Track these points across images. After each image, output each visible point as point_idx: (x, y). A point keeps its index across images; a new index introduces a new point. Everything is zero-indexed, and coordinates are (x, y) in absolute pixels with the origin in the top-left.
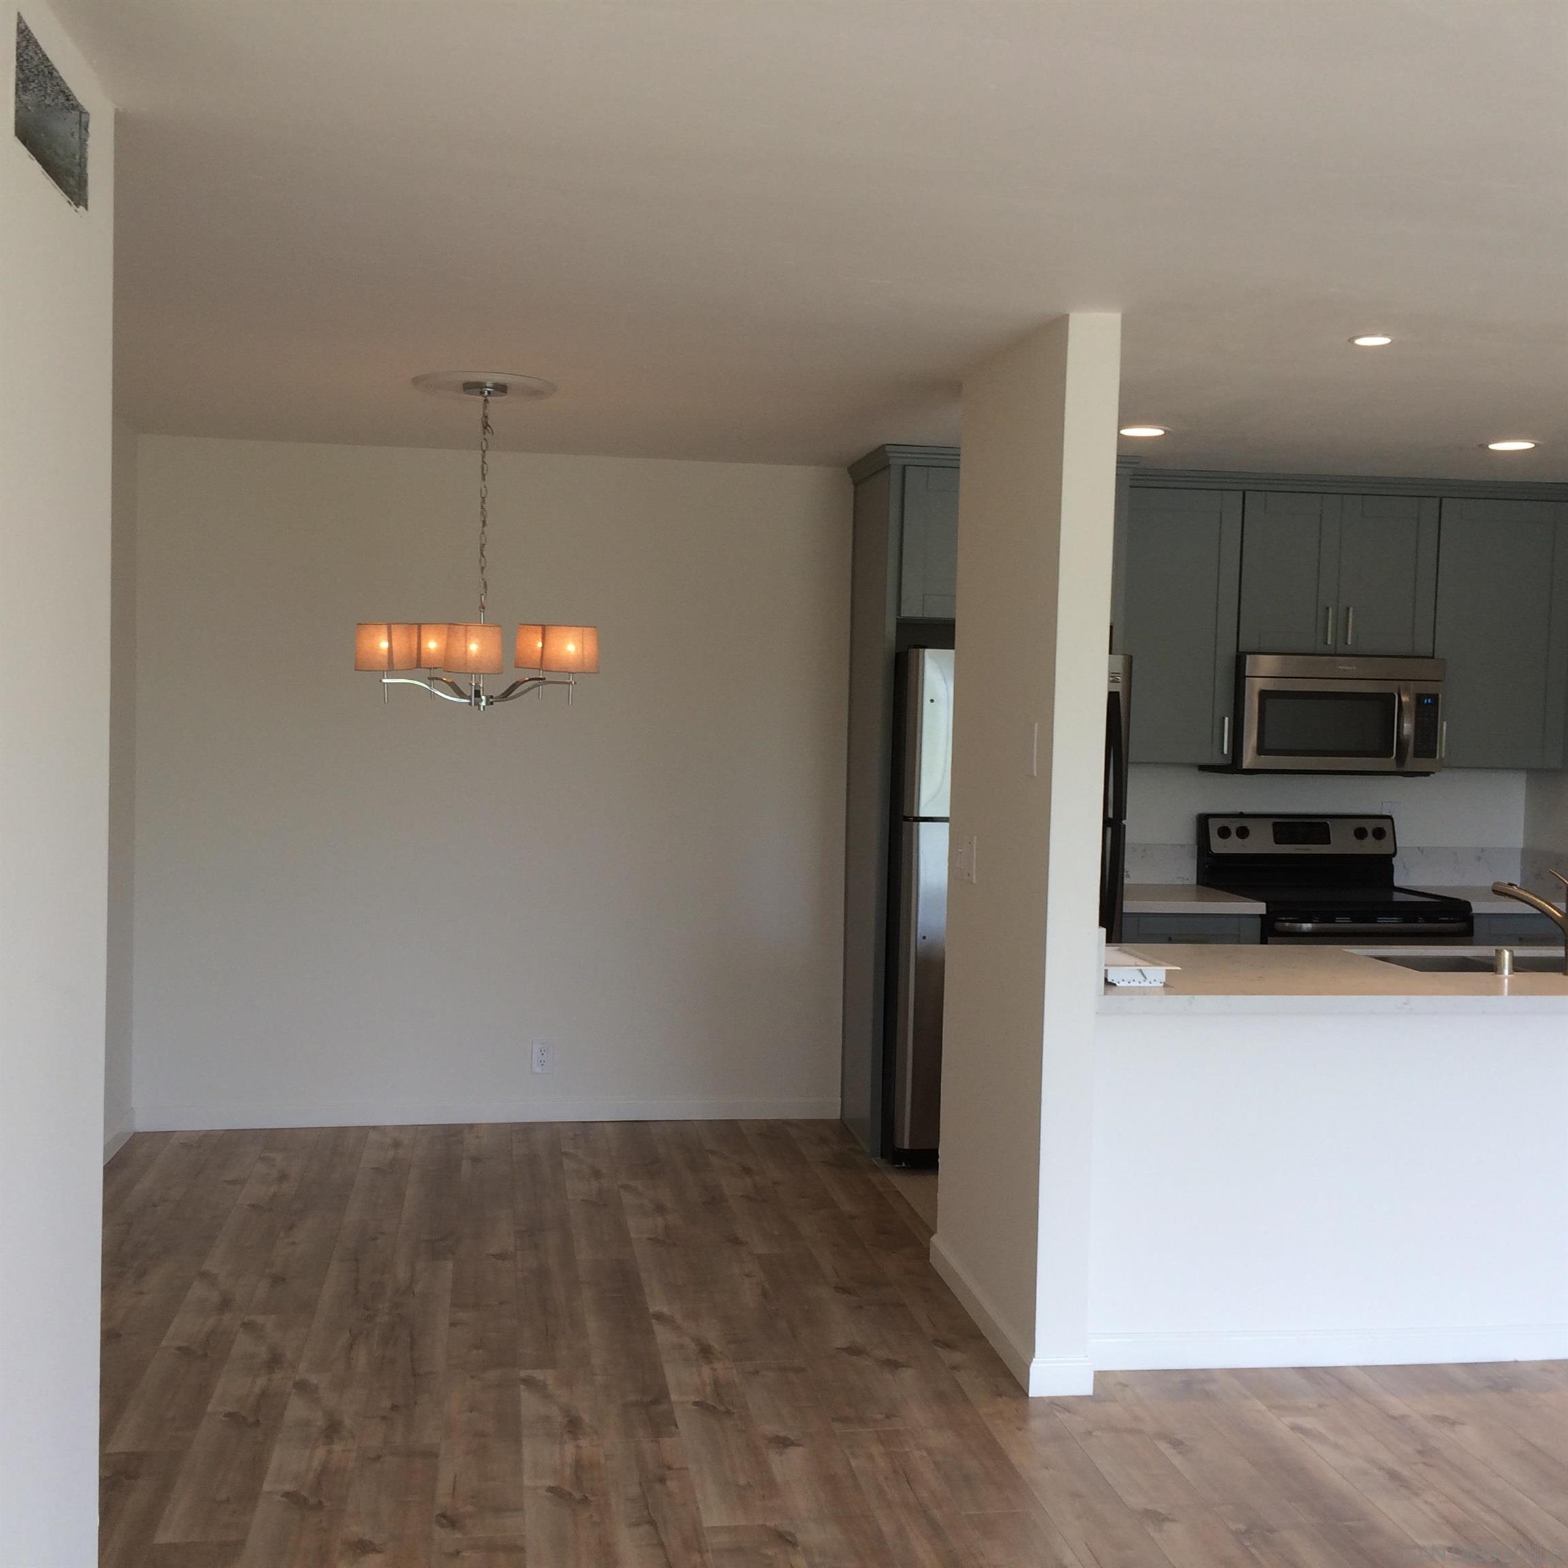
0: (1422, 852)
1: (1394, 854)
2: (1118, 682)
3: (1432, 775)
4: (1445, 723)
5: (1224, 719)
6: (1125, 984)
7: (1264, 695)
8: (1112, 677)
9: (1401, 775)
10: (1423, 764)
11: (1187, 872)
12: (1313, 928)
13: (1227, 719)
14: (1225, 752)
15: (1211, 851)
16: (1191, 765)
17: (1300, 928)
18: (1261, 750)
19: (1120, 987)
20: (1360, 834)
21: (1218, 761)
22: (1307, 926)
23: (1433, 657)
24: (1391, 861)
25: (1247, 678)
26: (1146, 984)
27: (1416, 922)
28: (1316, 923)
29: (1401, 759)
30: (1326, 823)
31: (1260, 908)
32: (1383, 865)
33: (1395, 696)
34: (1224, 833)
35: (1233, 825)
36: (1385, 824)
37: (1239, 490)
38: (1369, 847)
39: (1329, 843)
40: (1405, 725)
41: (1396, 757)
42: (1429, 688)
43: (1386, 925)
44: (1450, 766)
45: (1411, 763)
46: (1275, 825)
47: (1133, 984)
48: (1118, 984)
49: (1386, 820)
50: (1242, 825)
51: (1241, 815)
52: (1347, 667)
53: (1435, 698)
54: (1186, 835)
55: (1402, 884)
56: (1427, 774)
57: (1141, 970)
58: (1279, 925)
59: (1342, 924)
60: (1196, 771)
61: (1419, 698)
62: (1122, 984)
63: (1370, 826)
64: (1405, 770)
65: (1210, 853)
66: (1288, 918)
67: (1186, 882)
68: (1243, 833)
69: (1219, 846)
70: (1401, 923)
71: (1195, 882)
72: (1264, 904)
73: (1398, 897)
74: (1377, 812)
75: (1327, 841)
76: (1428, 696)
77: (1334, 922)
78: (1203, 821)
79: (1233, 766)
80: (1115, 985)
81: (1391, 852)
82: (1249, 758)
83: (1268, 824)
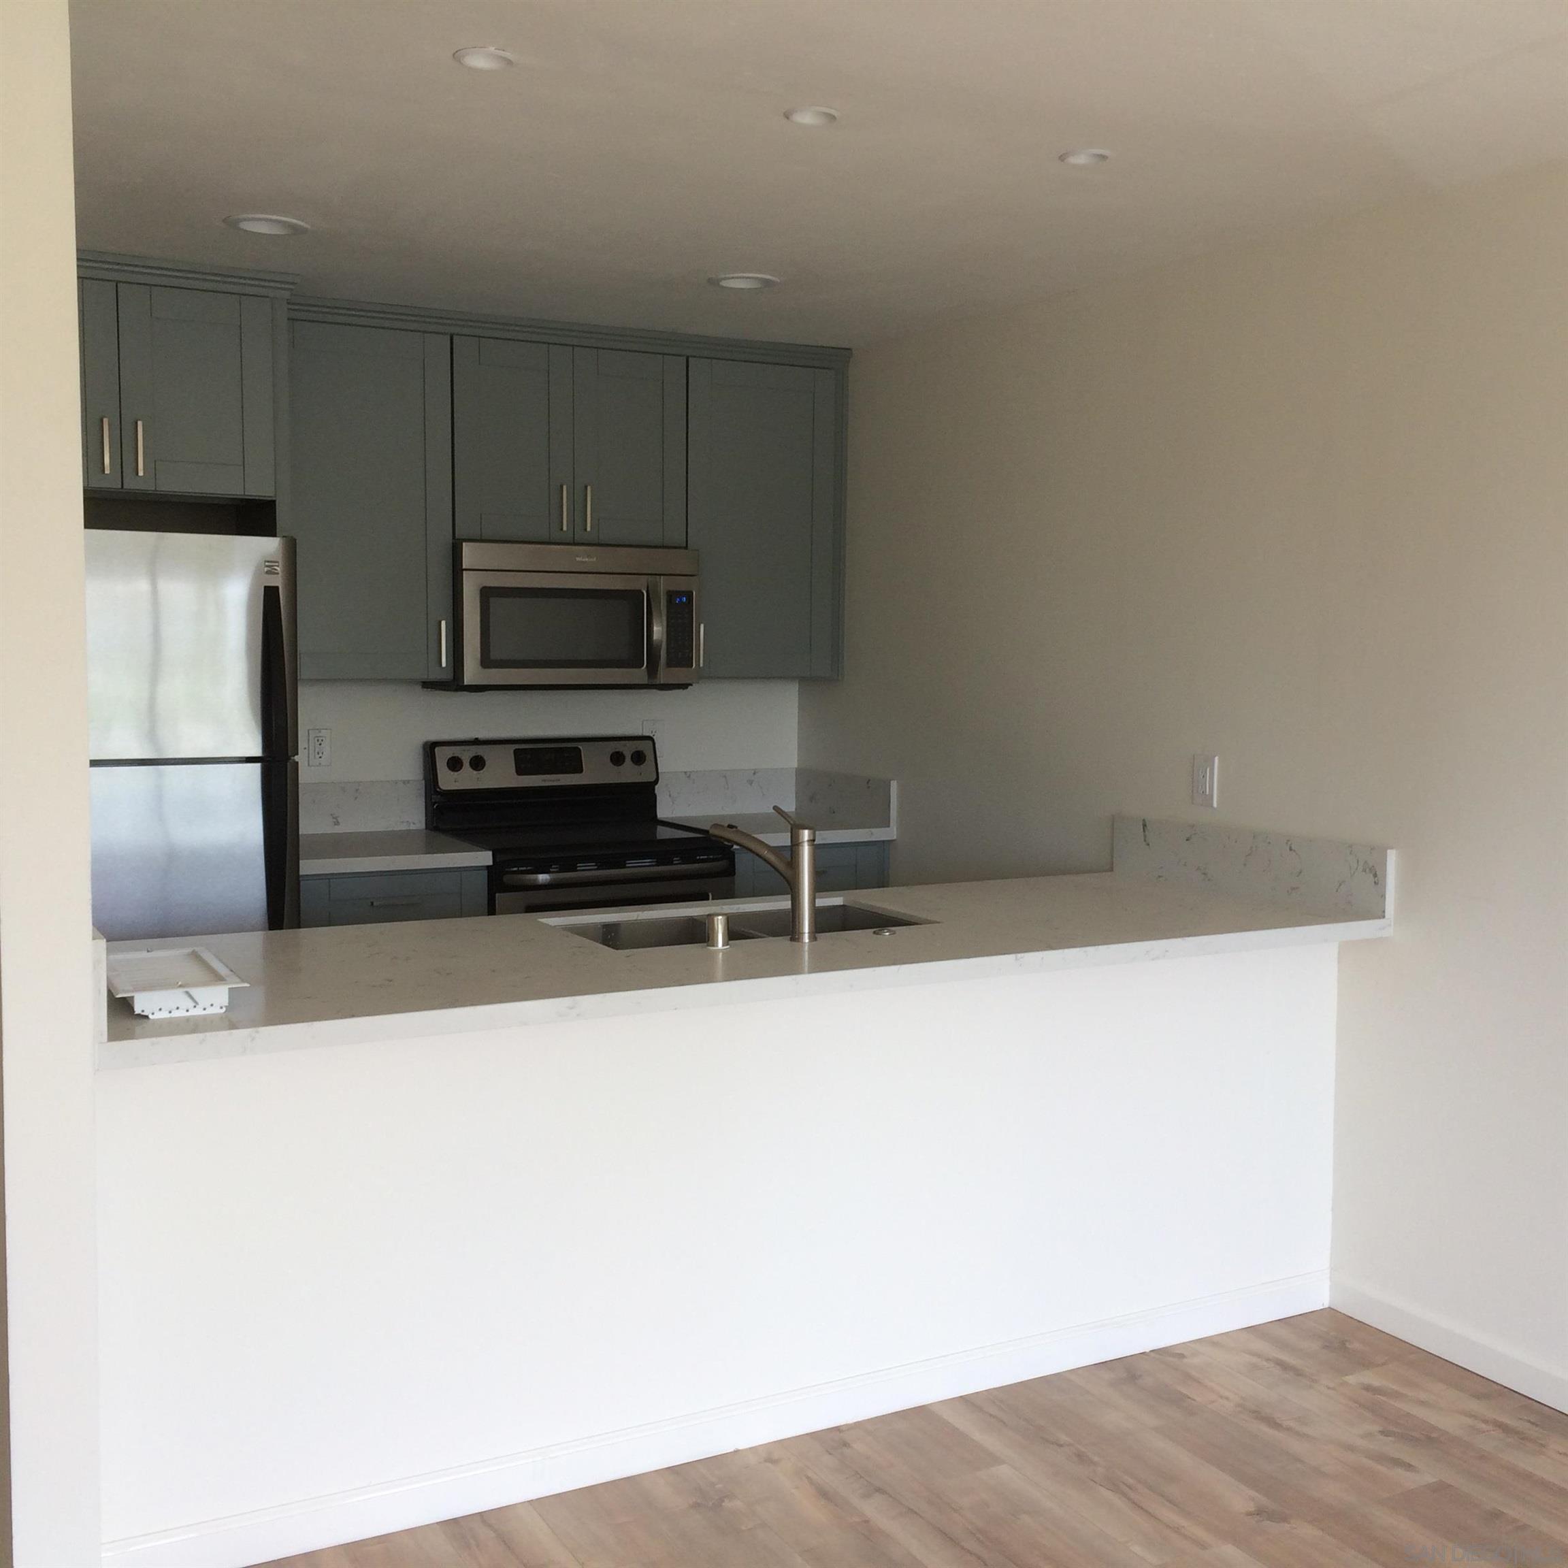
0: (689, 777)
1: (656, 781)
2: (278, 574)
3: (690, 687)
4: (702, 626)
5: (440, 622)
6: (164, 1015)
7: (486, 594)
8: (267, 566)
9: (656, 688)
10: (678, 675)
11: (413, 816)
12: (551, 879)
13: (443, 623)
14: (444, 665)
15: (440, 789)
16: (411, 682)
17: (536, 880)
18: (486, 661)
19: (153, 1020)
20: (617, 759)
21: (435, 676)
22: (543, 878)
23: (686, 548)
24: (654, 790)
25: (464, 572)
26: (198, 1012)
27: (671, 863)
28: (553, 872)
29: (653, 670)
30: (578, 748)
31: (484, 858)
32: (645, 794)
33: (643, 594)
34: (455, 764)
35: (466, 755)
36: (644, 746)
37: (445, 334)
38: (629, 774)
39: (581, 771)
40: (655, 628)
41: (647, 666)
42: (680, 584)
43: (636, 870)
44: (711, 675)
45: (663, 676)
46: (516, 752)
47: (176, 1014)
48: (151, 1017)
49: (647, 741)
50: (477, 755)
51: (476, 742)
52: (584, 557)
53: (689, 595)
54: (412, 769)
55: (665, 816)
56: (684, 686)
57: (187, 993)
58: (506, 879)
59: (586, 871)
60: (419, 688)
61: (671, 595)
62: (158, 1016)
63: (628, 749)
64: (658, 683)
65: (438, 790)
66: (520, 869)
67: (412, 827)
68: (478, 763)
69: (449, 781)
70: (653, 866)
71: (423, 826)
72: (490, 853)
73: (663, 833)
74: (639, 733)
75: (579, 769)
76: (679, 594)
77: (575, 870)
78: (430, 749)
79: (454, 683)
80: (147, 1017)
81: (653, 779)
82: (472, 672)
83: (509, 752)
